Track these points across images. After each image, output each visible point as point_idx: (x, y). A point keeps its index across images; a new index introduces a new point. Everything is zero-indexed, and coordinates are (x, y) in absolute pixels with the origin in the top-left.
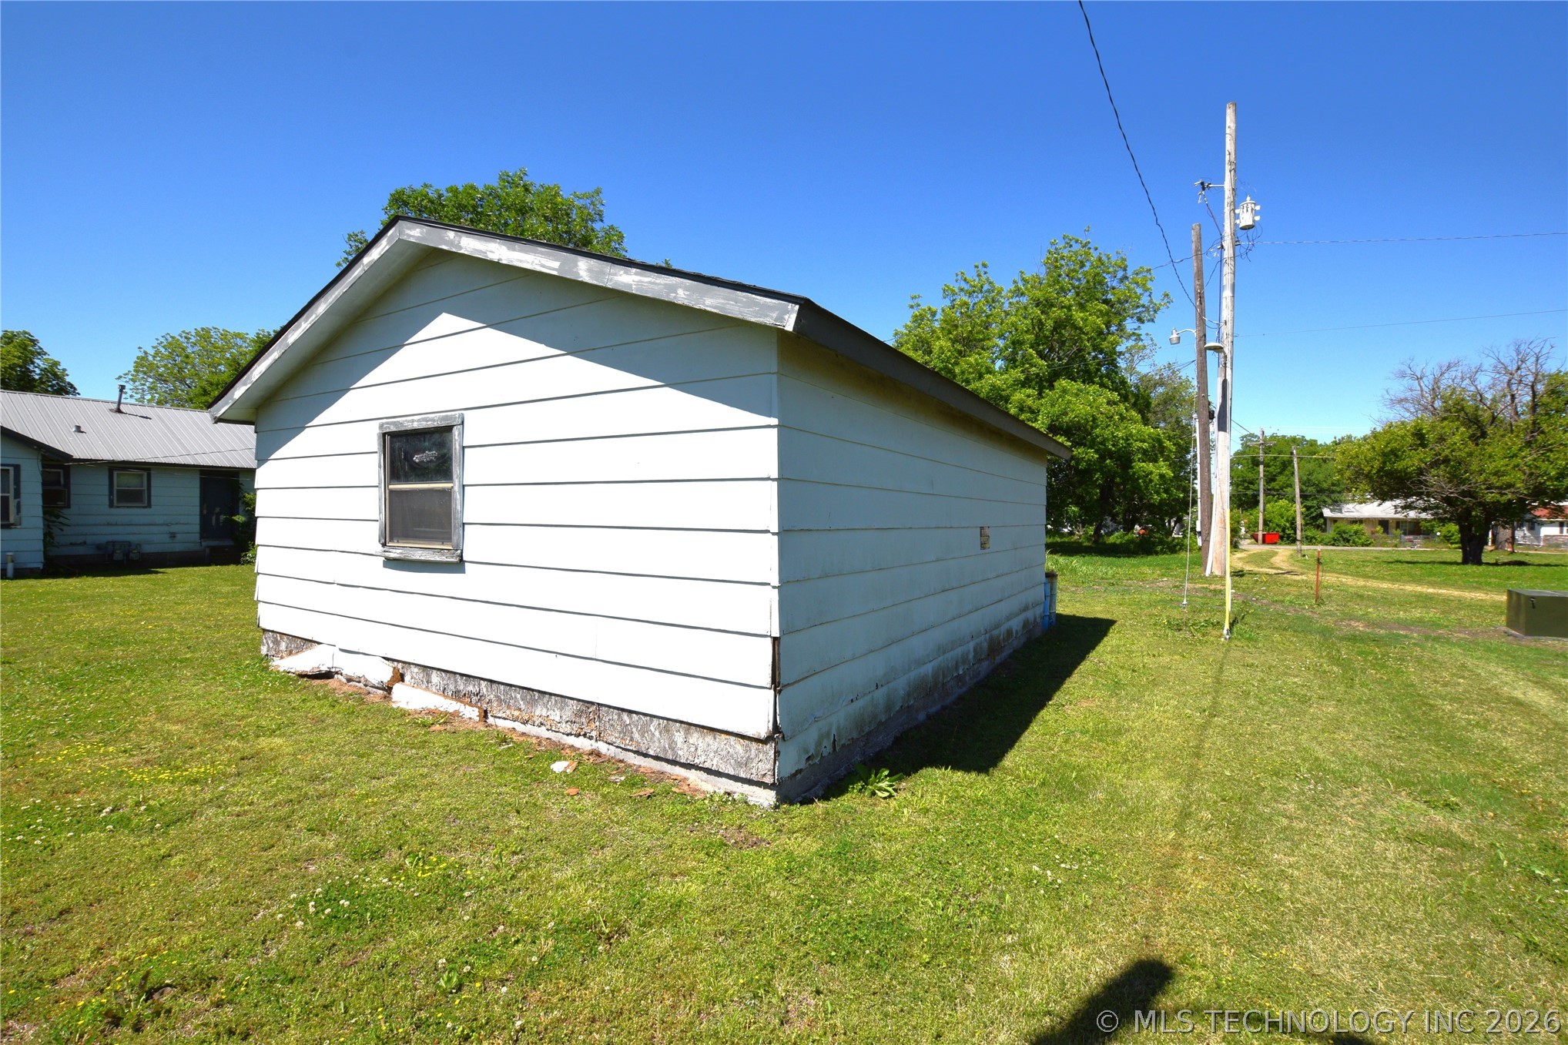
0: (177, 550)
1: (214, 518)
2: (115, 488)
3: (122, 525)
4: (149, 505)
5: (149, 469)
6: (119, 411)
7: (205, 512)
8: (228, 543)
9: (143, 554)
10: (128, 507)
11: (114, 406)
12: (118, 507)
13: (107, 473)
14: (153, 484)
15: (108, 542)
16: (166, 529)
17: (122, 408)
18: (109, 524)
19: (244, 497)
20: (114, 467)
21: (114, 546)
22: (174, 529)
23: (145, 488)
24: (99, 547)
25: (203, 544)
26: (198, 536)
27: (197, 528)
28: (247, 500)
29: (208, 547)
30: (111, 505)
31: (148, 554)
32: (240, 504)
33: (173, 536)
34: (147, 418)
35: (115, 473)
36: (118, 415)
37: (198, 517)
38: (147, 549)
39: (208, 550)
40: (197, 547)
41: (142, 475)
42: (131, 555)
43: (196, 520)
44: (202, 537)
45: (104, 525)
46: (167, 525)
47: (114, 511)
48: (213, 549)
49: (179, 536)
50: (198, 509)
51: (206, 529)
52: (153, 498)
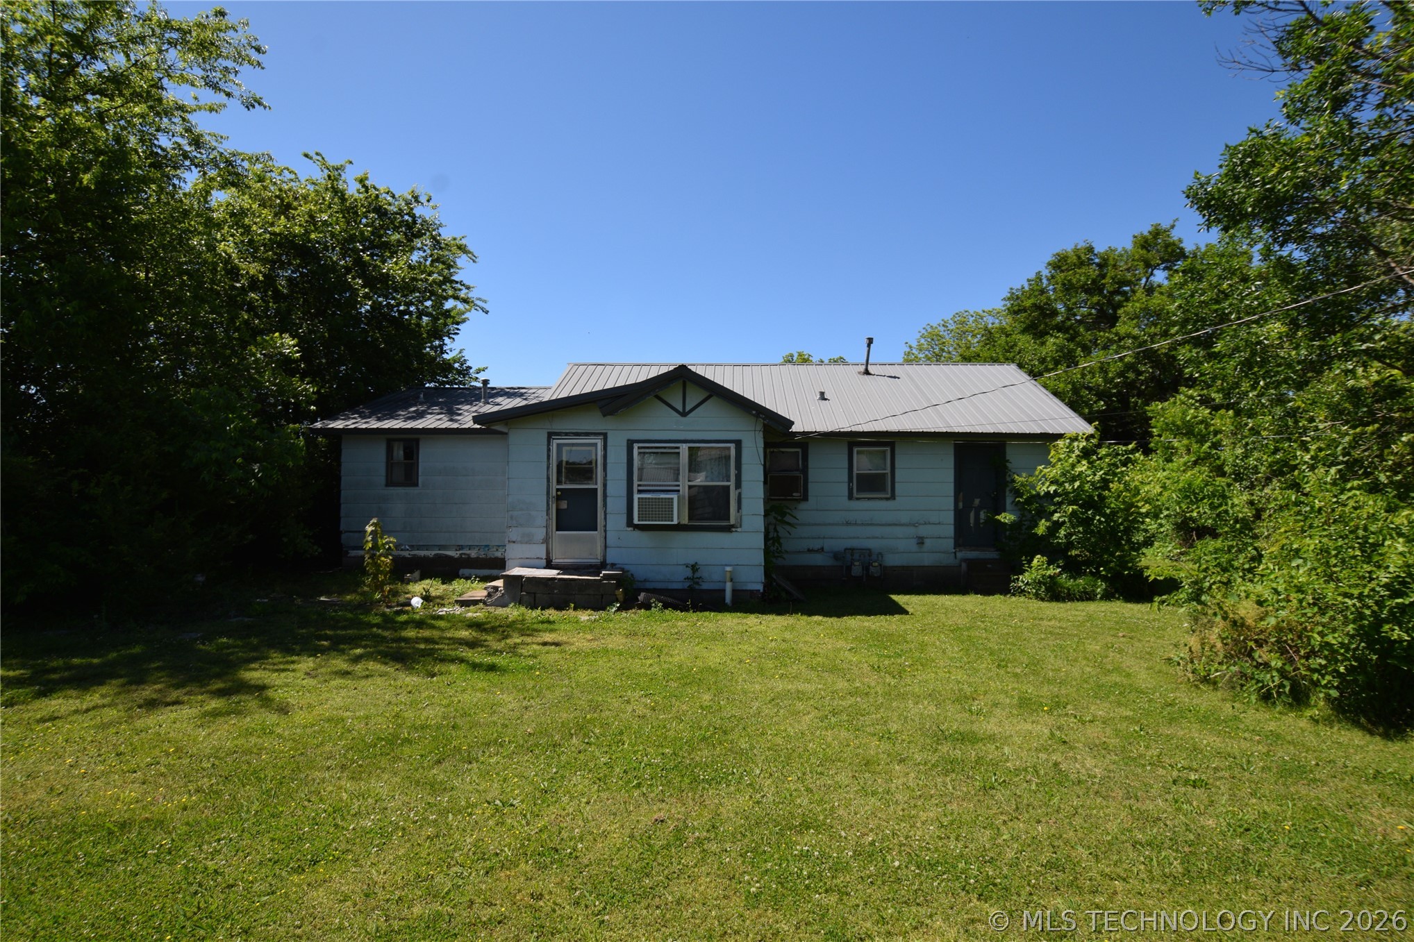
0: (926, 563)
1: (972, 515)
2: (855, 471)
3: (863, 524)
4: (893, 497)
5: (892, 445)
6: (867, 372)
7: (961, 505)
8: (991, 554)
9: (885, 567)
10: (869, 499)
11: (862, 368)
12: (858, 499)
13: (846, 451)
14: (897, 465)
15: (846, 549)
16: (911, 531)
17: (871, 369)
18: (848, 524)
19: (1013, 481)
20: (852, 441)
21: (852, 555)
22: (923, 531)
23: (888, 471)
24: (836, 556)
25: (959, 555)
26: (952, 542)
27: (950, 530)
28: (1017, 485)
29: (965, 560)
30: (851, 497)
31: (894, 568)
32: (1007, 493)
33: (921, 541)
34: (895, 377)
35: (855, 450)
36: (866, 376)
37: (952, 514)
38: (892, 560)
39: (964, 565)
40: (948, 560)
41: (884, 452)
42: (872, 569)
43: (949, 517)
44: (957, 544)
45: (843, 524)
46: (914, 525)
47: (855, 504)
48: (971, 563)
49: (928, 542)
50: (952, 500)
51: (963, 534)
52: (897, 485)
